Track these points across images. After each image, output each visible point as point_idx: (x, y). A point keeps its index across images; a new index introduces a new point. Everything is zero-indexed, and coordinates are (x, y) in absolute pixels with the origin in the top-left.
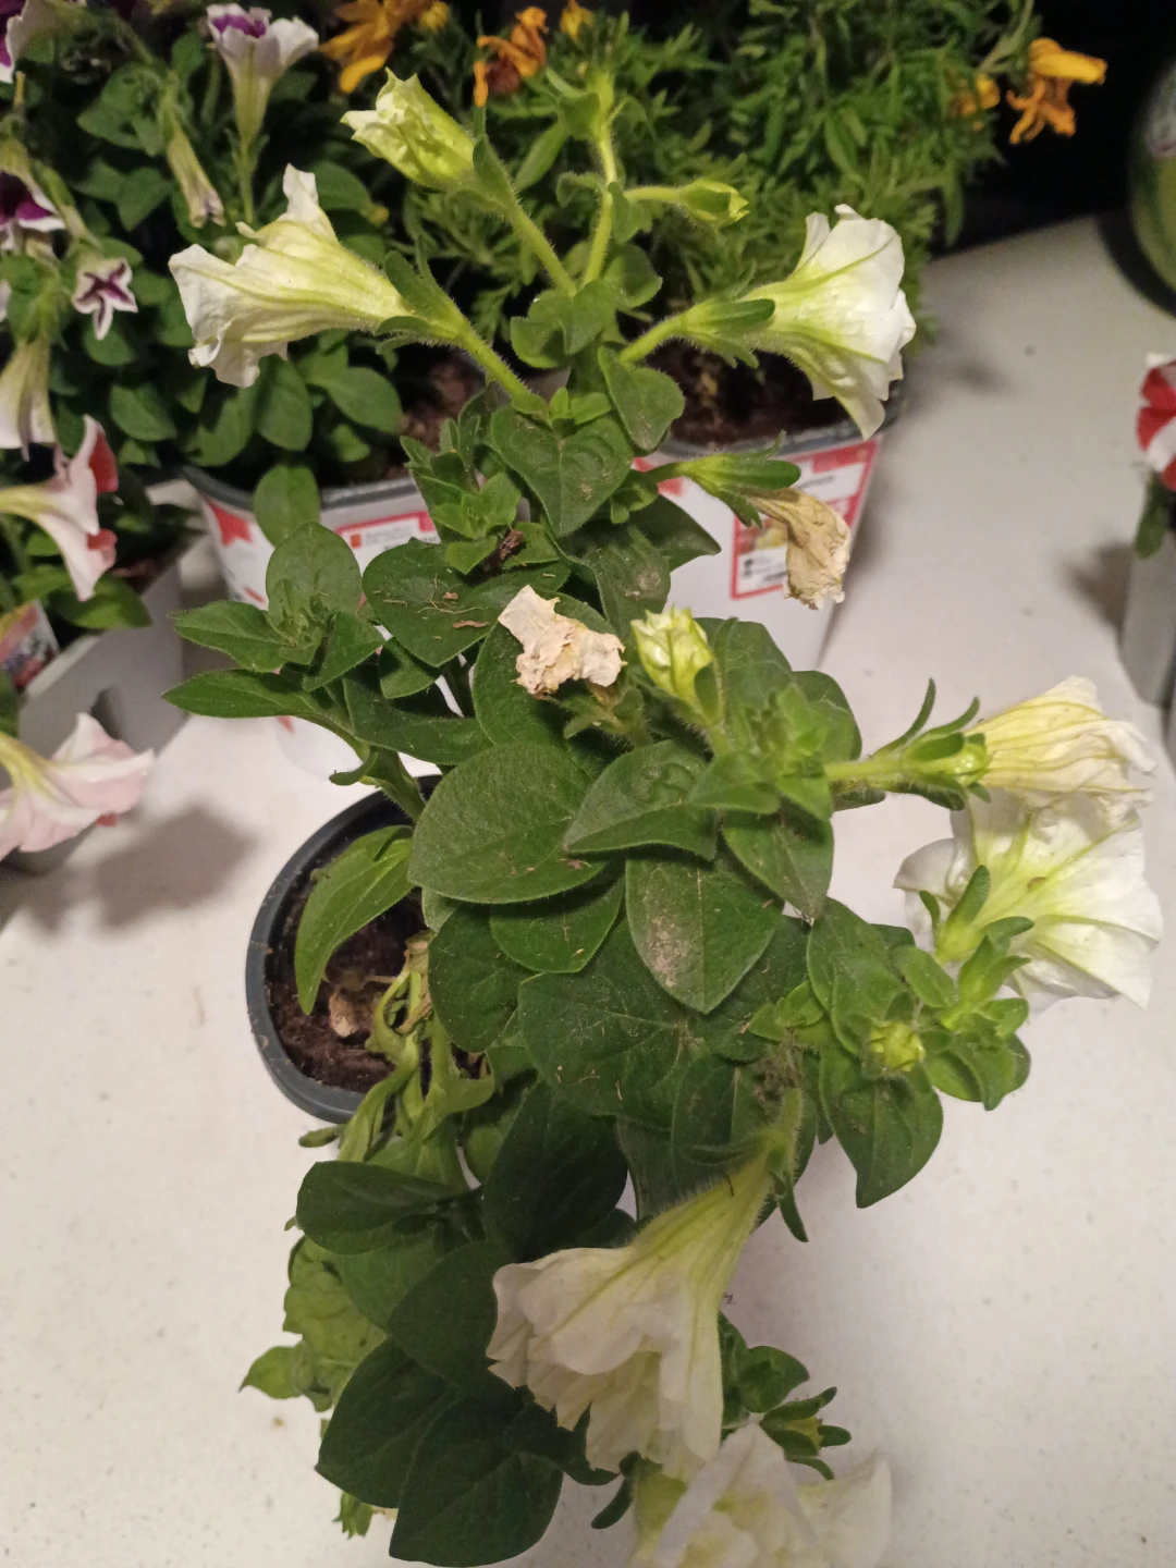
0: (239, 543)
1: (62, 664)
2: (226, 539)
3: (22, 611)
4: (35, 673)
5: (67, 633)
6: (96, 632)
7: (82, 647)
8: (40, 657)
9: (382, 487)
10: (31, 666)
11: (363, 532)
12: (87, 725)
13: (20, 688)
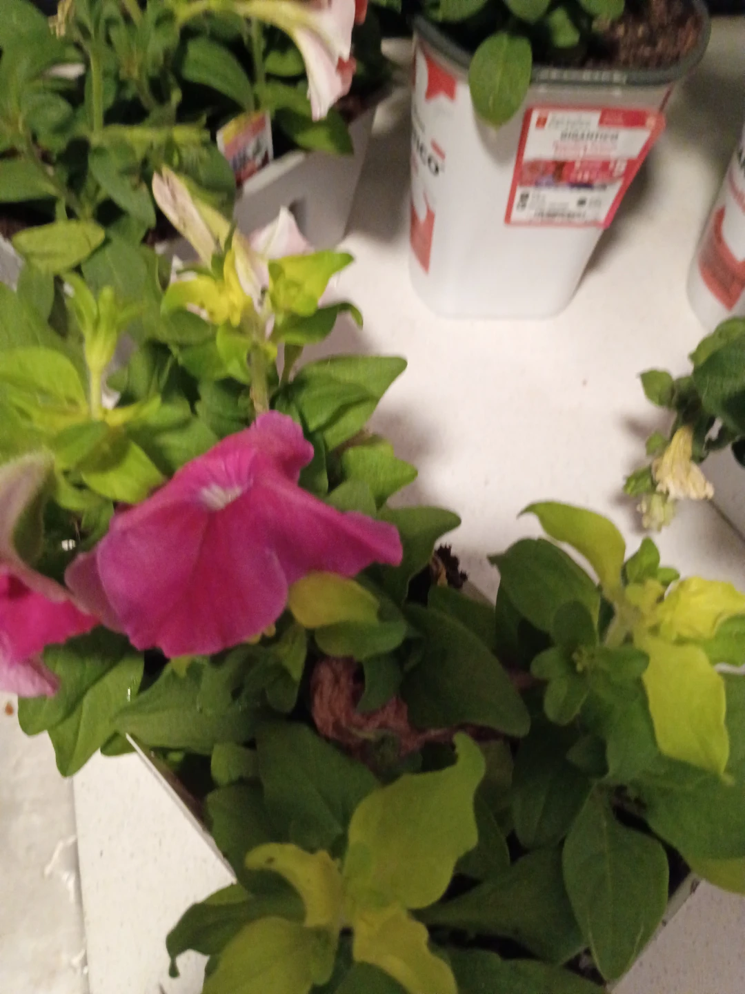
0: (442, 100)
1: (274, 171)
2: (431, 92)
3: (255, 117)
4: (251, 174)
5: (283, 145)
6: (307, 150)
7: (292, 160)
8: (259, 160)
9: (586, 75)
10: (249, 167)
11: (551, 116)
12: (285, 218)
13: (240, 183)
